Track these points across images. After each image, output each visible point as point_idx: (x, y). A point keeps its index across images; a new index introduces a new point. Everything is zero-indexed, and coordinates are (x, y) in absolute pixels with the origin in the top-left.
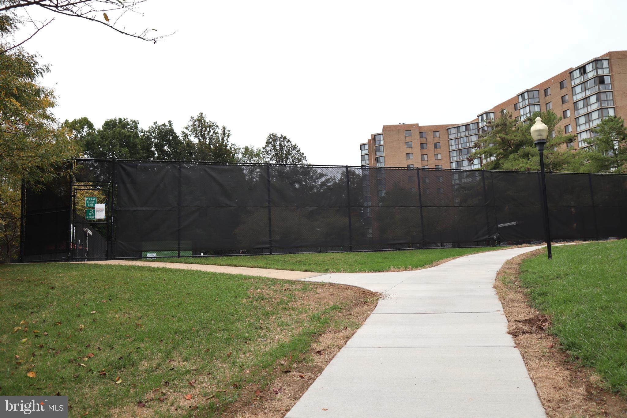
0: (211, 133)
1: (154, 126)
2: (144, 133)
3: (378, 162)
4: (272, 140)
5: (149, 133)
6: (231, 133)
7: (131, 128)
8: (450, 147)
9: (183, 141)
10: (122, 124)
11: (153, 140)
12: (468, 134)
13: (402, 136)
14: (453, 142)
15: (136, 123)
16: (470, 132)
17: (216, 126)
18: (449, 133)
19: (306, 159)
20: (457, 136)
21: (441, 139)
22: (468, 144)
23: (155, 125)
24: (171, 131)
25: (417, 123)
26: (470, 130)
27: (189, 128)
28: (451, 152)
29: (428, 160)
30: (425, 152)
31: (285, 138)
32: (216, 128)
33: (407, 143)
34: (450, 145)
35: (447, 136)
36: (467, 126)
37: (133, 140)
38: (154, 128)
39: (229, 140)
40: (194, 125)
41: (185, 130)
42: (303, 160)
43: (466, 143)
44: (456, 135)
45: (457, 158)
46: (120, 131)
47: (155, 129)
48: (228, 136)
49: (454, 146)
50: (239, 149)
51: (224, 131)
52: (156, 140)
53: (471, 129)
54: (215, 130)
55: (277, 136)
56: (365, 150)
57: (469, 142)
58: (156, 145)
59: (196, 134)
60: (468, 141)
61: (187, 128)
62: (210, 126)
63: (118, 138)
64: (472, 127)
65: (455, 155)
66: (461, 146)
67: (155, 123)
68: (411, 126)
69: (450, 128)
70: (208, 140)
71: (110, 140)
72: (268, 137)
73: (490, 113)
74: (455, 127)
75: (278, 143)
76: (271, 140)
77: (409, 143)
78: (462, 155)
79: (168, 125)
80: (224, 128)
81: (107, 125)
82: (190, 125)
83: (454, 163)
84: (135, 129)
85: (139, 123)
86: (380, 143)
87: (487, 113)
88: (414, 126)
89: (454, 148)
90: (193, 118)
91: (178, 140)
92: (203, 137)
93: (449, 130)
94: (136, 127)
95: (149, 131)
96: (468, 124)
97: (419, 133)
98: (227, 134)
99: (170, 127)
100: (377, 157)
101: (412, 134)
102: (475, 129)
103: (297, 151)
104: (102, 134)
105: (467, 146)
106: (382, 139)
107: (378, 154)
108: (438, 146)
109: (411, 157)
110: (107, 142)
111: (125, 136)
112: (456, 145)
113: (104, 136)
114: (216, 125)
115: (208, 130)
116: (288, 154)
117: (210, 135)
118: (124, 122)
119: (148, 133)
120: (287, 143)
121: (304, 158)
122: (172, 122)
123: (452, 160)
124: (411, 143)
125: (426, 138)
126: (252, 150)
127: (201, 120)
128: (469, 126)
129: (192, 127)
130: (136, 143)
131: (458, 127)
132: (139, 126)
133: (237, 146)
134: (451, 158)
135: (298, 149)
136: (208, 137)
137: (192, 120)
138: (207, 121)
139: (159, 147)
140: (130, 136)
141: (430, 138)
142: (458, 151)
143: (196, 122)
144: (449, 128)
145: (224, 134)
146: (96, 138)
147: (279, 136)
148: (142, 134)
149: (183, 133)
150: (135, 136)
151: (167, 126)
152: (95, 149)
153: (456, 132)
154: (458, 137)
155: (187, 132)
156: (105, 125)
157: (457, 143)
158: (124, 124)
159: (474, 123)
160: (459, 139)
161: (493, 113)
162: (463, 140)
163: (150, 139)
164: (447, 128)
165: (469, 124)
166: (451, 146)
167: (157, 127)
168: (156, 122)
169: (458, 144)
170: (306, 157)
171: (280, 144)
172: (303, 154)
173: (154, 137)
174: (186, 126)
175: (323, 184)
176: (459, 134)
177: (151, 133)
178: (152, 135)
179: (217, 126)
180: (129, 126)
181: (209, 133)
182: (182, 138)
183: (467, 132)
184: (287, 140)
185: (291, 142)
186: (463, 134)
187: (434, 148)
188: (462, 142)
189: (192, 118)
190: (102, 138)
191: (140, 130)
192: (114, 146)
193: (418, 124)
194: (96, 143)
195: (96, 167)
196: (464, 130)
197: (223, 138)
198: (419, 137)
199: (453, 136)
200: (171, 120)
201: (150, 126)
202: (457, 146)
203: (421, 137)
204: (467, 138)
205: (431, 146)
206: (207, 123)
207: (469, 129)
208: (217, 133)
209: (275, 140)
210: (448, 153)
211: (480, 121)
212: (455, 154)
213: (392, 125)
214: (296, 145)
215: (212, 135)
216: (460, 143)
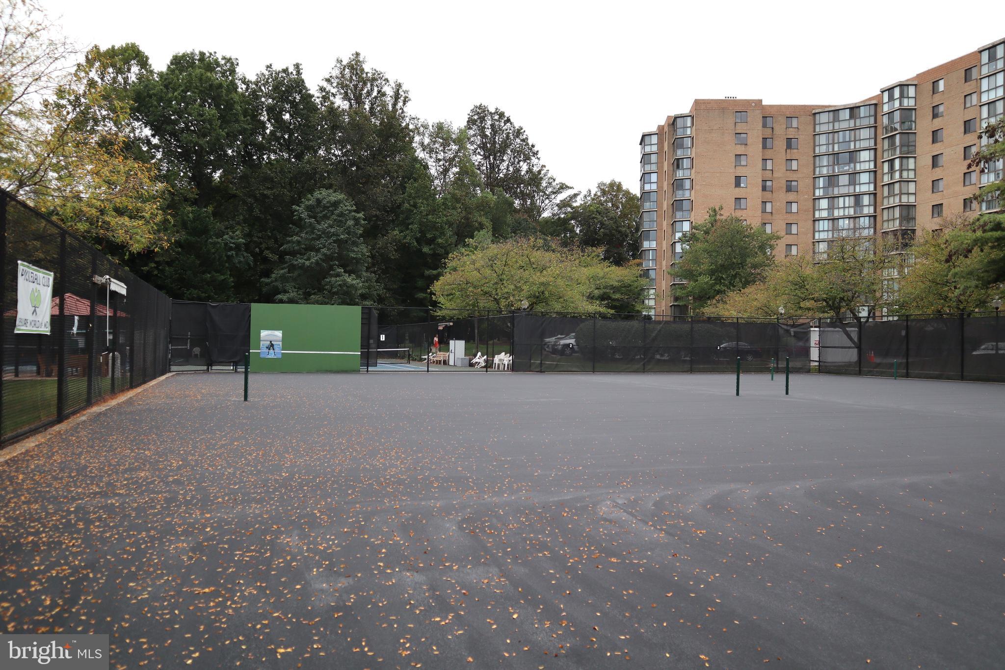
0: (375, 94)
1: (266, 73)
2: (248, 85)
3: (678, 167)
4: (479, 116)
5: (257, 85)
6: (409, 97)
7: (223, 73)
8: (817, 149)
9: (320, 106)
10: (205, 62)
11: (263, 99)
12: (855, 126)
13: (730, 121)
14: (823, 139)
15: (232, 64)
16: (858, 121)
17: (384, 80)
18: (817, 122)
19: (539, 156)
20: (831, 128)
21: (800, 133)
22: (852, 144)
23: (269, 71)
24: (299, 85)
25: (760, 98)
26: (860, 118)
27: (333, 80)
28: (817, 158)
29: (772, 170)
30: (769, 154)
31: (502, 115)
32: (384, 82)
33: (737, 135)
34: (817, 143)
35: (811, 127)
36: (853, 110)
37: (227, 95)
38: (267, 77)
39: (405, 109)
40: (343, 76)
41: (325, 84)
42: (533, 158)
43: (850, 141)
44: (831, 125)
45: (828, 170)
46: (202, 75)
47: (268, 79)
48: (405, 102)
49: (825, 147)
50: (426, 127)
51: (398, 90)
52: (270, 101)
53: (862, 115)
54: (382, 88)
55: (488, 111)
56: (651, 145)
57: (855, 141)
58: (270, 109)
59: (346, 93)
60: (853, 139)
61: (328, 80)
62: (374, 80)
63: (196, 88)
64: (863, 112)
65: (825, 164)
66: (839, 148)
67: (268, 67)
68: (748, 102)
69: (819, 113)
70: (367, 107)
71: (183, 91)
72: (472, 111)
73: (908, 85)
74: (829, 111)
75: (489, 123)
76: (476, 117)
77: (743, 135)
78: (838, 164)
79: (295, 73)
80: (399, 86)
81: (176, 64)
82: (334, 75)
83: (821, 179)
84: (230, 74)
85: (237, 64)
86: (684, 132)
87: (902, 86)
88: (753, 104)
89: (823, 149)
90: (342, 61)
91: (311, 101)
92: (359, 100)
93: (817, 116)
94: (233, 71)
95: (256, 83)
96: (857, 105)
97: (761, 118)
98: (402, 98)
99: (296, 77)
100: (678, 159)
101: (748, 119)
102: (870, 116)
103: (523, 140)
104: (166, 79)
105: (849, 149)
106: (689, 124)
107: (680, 153)
108: (793, 145)
109: (743, 163)
110: (175, 94)
111: (211, 86)
112: (828, 144)
113: (170, 83)
114: (383, 78)
115: (369, 85)
116: (505, 145)
117: (373, 96)
118: (210, 61)
119: (254, 86)
120: (505, 124)
121: (534, 153)
122: (300, 67)
123: (817, 173)
124: (744, 136)
125: (773, 128)
126: (448, 132)
127: (355, 66)
128: (858, 110)
129: (337, 80)
130: (232, 101)
131: (835, 111)
132: (237, 70)
133: (422, 120)
134: (817, 170)
135: (525, 137)
136: (367, 100)
137: (338, 65)
138: (366, 70)
139: (275, 113)
140: (220, 86)
141: (780, 129)
142: (831, 157)
143: (347, 70)
144: (817, 111)
145: (397, 96)
146: (155, 86)
147: (493, 111)
148: (244, 87)
149: (322, 89)
150: (231, 87)
151: (292, 73)
152: (151, 106)
153: (831, 120)
154: (834, 129)
155: (328, 87)
156: (172, 63)
157: (831, 142)
158: (210, 63)
159: (870, 105)
160: (836, 135)
161: (914, 87)
162: (844, 137)
163: (257, 97)
164: (814, 112)
165: (859, 107)
166: (820, 145)
167: (271, 75)
168: (271, 65)
169: (833, 144)
170: (538, 151)
171: (492, 126)
172: (533, 146)
173: (267, 96)
174: (328, 77)
175: (564, 204)
176: (836, 125)
177: (260, 87)
178: (262, 91)
179: (387, 80)
180: (219, 69)
181: (369, 93)
182: (318, 101)
183: (852, 122)
184: (506, 119)
185: (511, 124)
186: (844, 125)
187: (785, 147)
188: (841, 140)
189: (340, 61)
190: (166, 87)
191: (241, 77)
192: (189, 102)
193: (761, 101)
194: (155, 95)
195: (157, 147)
196: (848, 117)
197: (395, 105)
198: (761, 124)
199: (824, 128)
200: (300, 63)
201: (259, 73)
202: (831, 146)
203: (764, 126)
204: (853, 132)
205: (781, 144)
206: (367, 73)
207: (858, 116)
208: (384, 95)
209: (484, 117)
210: (812, 159)
211: (886, 99)
212: (825, 161)
213: (712, 100)
214: (522, 129)
215: (376, 97)
216: (836, 141)
